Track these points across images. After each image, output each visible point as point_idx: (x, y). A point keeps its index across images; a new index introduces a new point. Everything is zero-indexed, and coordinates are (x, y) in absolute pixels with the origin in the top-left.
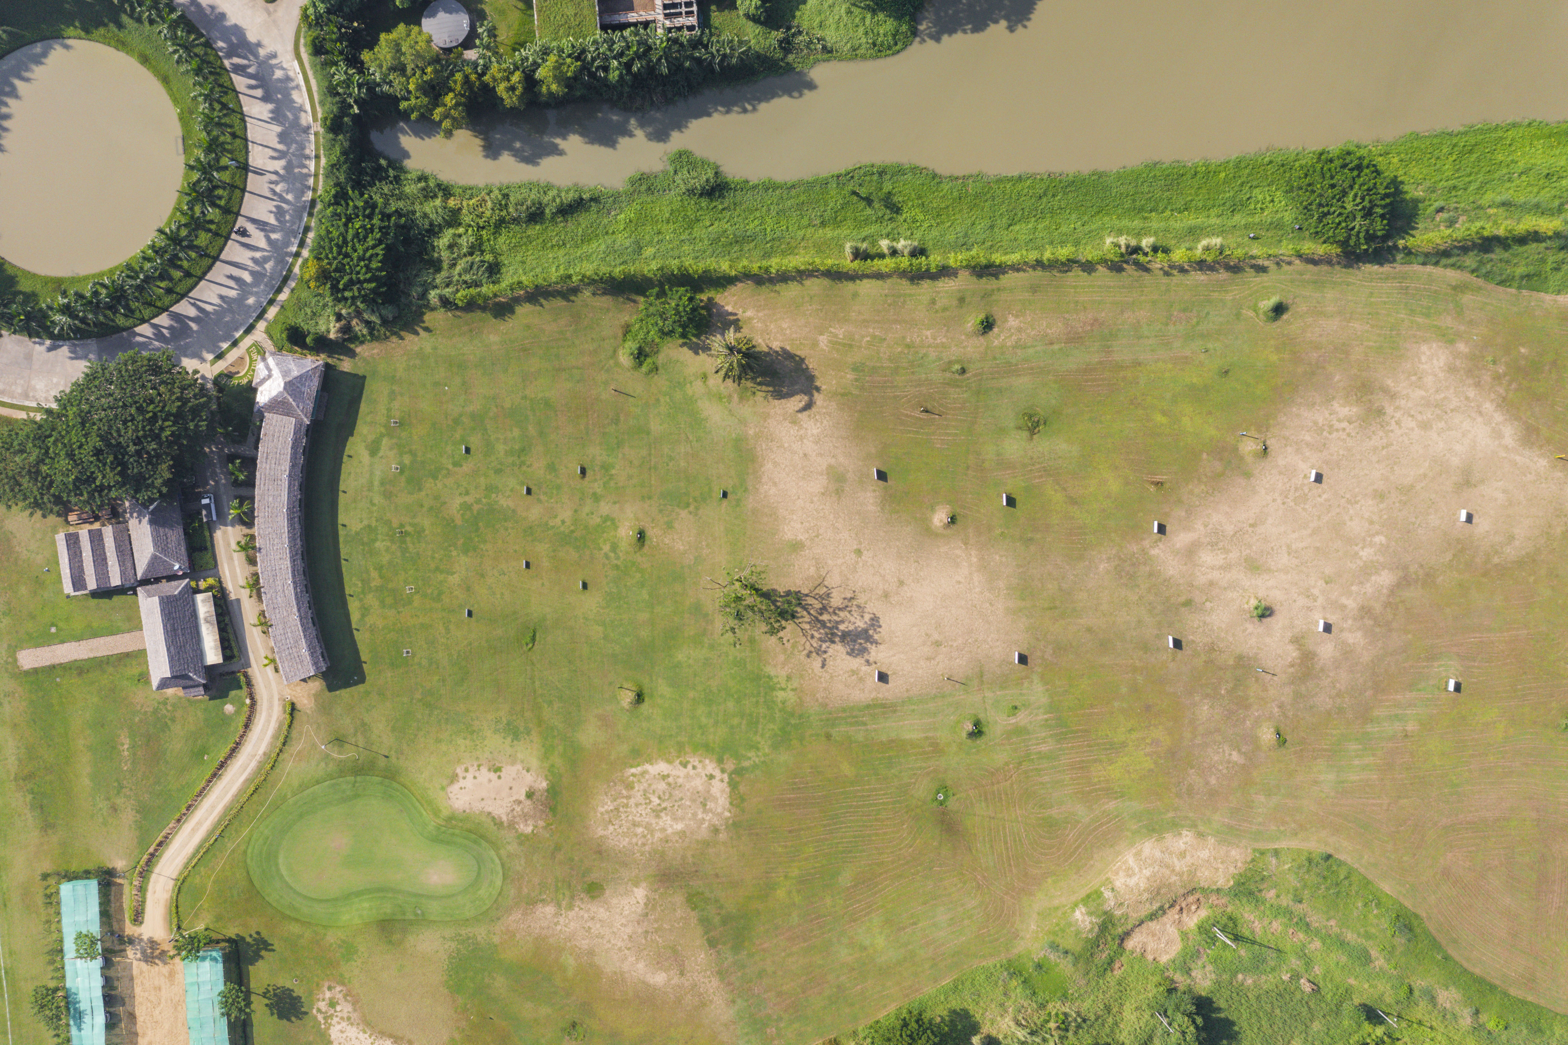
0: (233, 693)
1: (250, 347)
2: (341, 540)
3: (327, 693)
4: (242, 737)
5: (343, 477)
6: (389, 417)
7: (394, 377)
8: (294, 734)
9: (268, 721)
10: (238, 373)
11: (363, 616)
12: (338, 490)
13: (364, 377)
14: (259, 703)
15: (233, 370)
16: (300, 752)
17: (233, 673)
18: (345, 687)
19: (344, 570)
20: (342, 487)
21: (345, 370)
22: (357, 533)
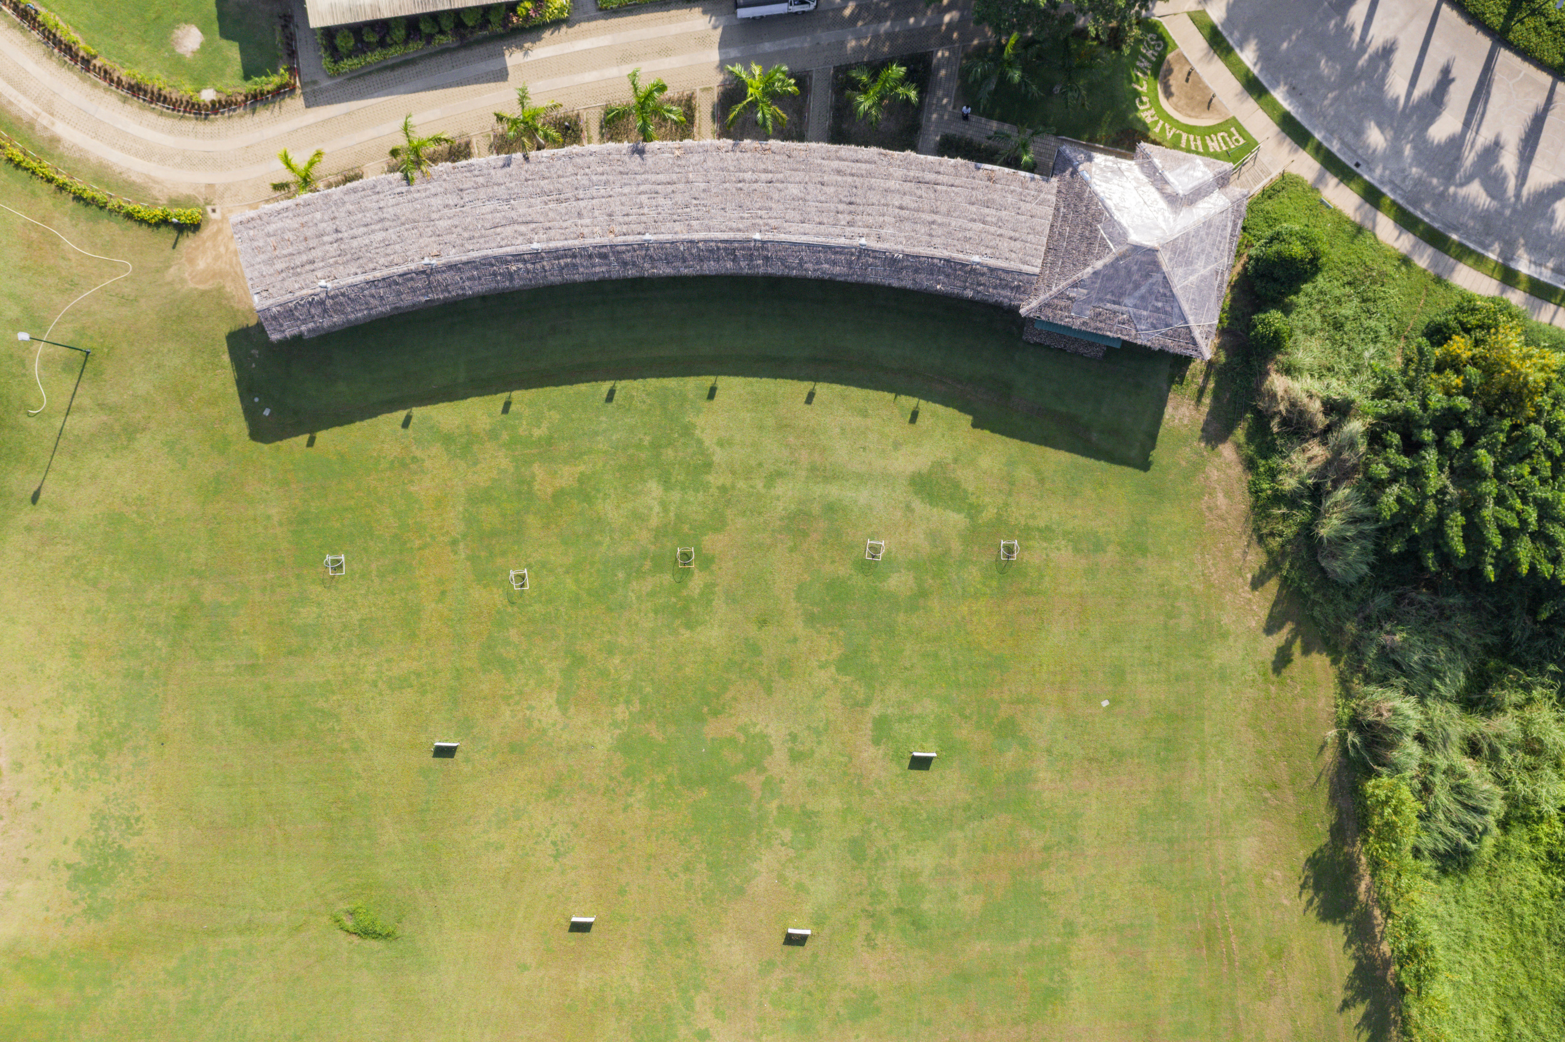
0: (232, 51)
1: (1242, 131)
2: (672, 383)
3: (225, 329)
4: (106, 74)
5: (856, 393)
6: (1026, 533)
7: (1143, 551)
8: (110, 228)
9: (148, 154)
10: (1168, 94)
11: (448, 439)
12: (816, 379)
13: (1144, 465)
14: (202, 127)
15: (1176, 80)
16: (55, 243)
17: (292, 54)
18: (239, 383)
19: (583, 387)
20: (823, 390)
21: (1169, 411)
22: (687, 431)
